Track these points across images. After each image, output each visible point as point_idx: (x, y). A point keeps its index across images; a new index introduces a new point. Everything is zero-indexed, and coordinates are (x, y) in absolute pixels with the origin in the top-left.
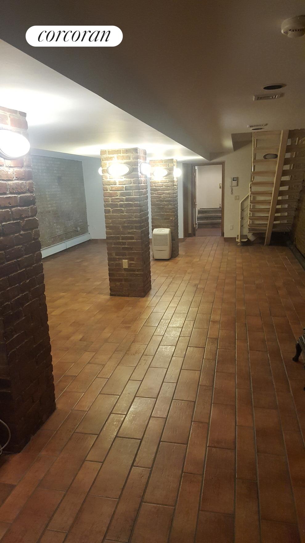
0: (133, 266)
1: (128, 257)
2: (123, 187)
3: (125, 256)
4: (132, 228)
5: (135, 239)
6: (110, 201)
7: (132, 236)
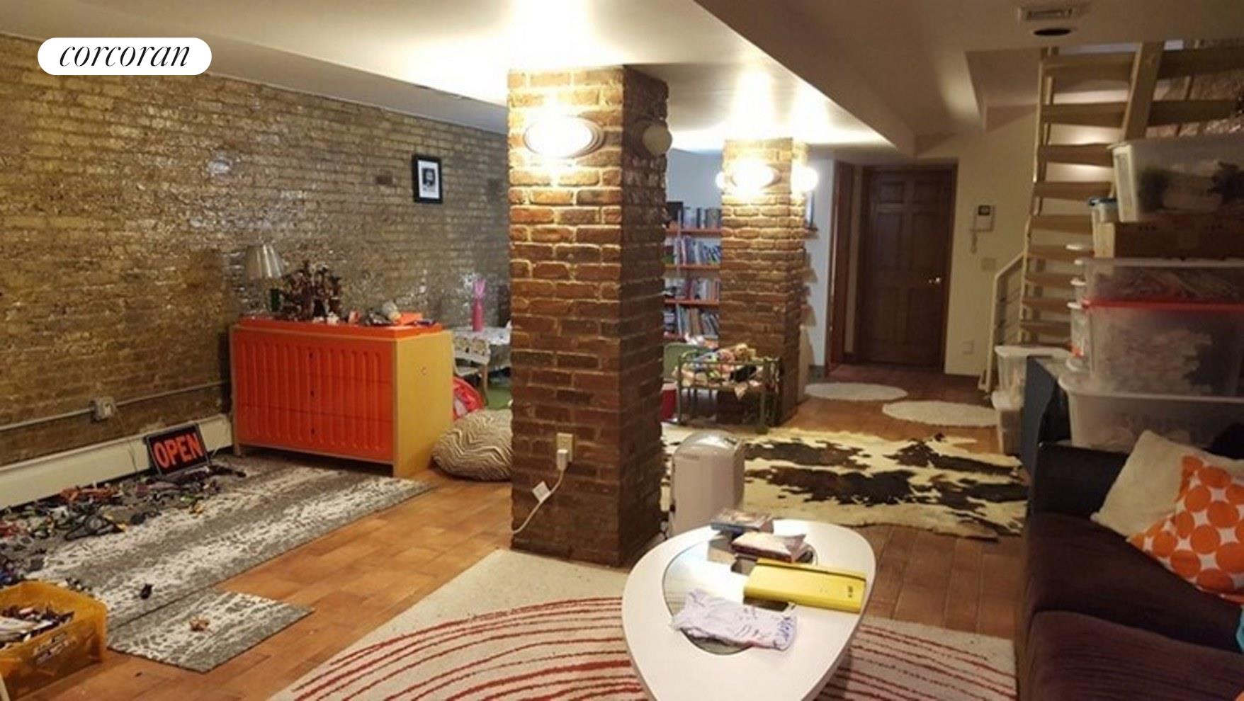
0: (589, 458)
1: (574, 424)
2: (572, 195)
3: (568, 420)
4: (592, 331)
5: (600, 367)
6: (529, 238)
7: (592, 359)
